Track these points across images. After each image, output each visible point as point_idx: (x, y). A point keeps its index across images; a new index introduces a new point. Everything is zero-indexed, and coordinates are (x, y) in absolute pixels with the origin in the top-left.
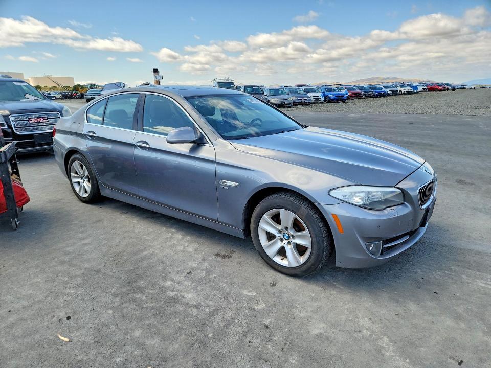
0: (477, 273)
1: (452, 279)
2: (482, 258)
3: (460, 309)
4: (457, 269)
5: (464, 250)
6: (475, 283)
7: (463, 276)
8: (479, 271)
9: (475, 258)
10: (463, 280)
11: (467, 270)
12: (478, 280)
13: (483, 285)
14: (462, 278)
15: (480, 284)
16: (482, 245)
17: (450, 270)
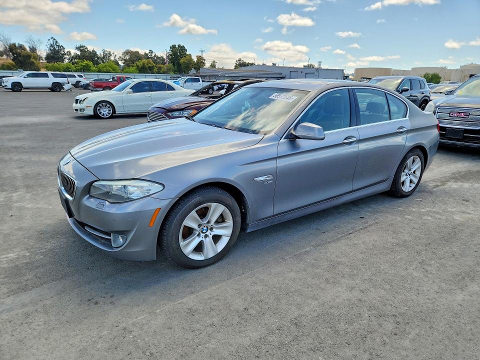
0: (17, 263)
1: (36, 248)
2: (18, 283)
3: (20, 233)
4: (37, 257)
5: (41, 285)
6: (16, 254)
7: (28, 254)
8: (16, 266)
9: (25, 278)
10: (27, 251)
11: (28, 261)
12: (15, 257)
13: (9, 255)
14: (29, 252)
15: (12, 255)
16: (24, 305)
17: (42, 254)
